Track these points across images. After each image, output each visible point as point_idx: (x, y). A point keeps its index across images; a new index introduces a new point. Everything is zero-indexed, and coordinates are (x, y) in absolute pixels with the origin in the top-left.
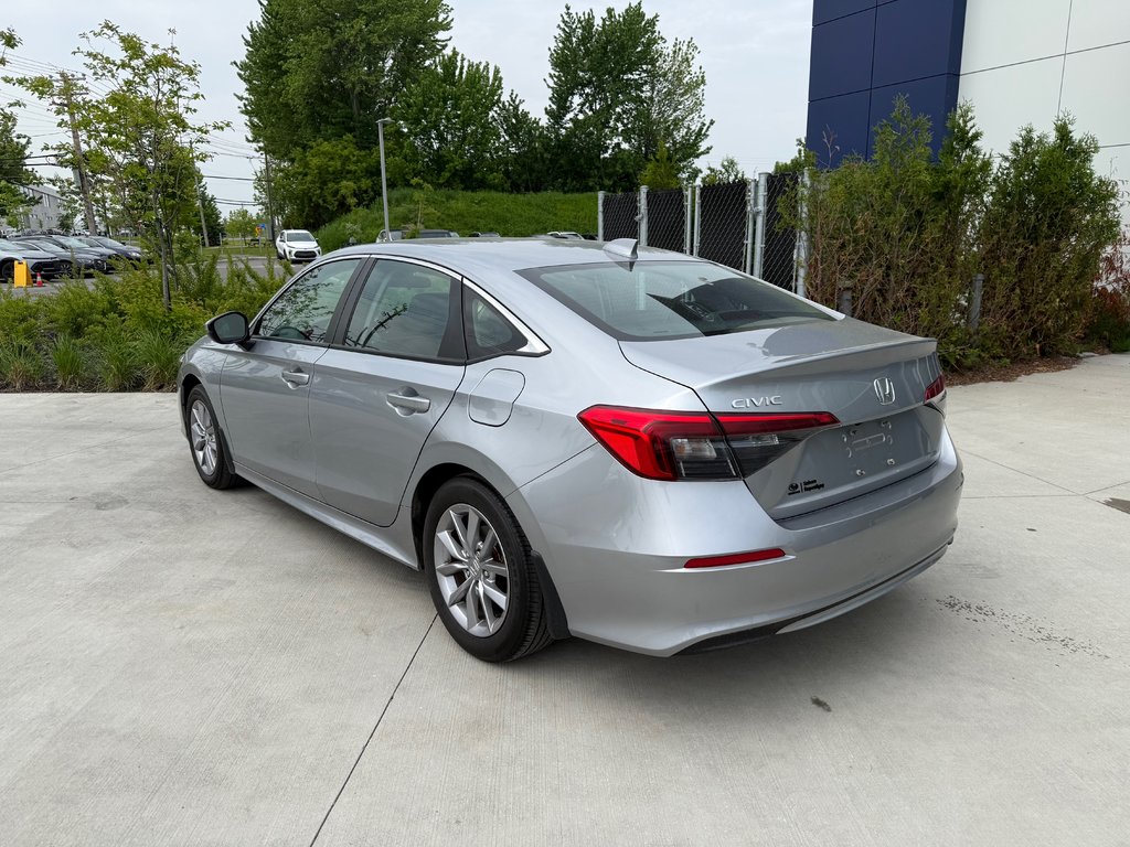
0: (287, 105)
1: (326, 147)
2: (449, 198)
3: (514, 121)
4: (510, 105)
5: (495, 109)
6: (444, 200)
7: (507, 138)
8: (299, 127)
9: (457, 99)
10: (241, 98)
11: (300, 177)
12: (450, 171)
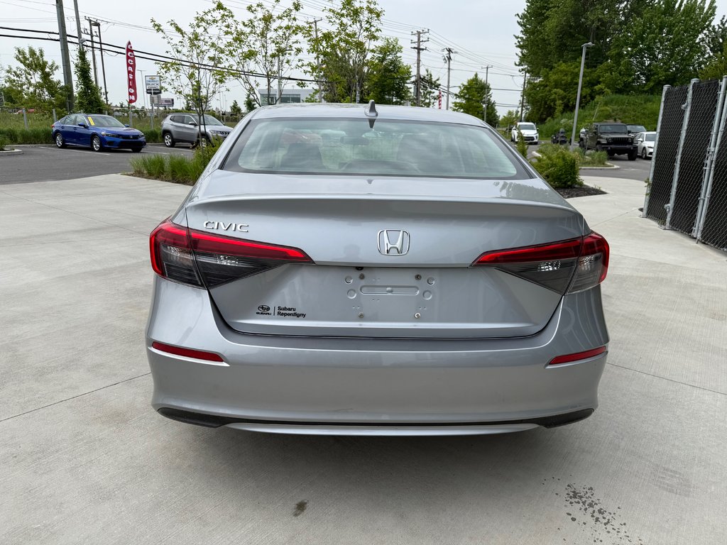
0: (544, 40)
1: (563, 67)
2: (647, 101)
3: (721, 40)
4: (720, 28)
5: (705, 32)
6: (643, 102)
7: (711, 54)
8: (549, 54)
9: (671, 27)
10: (517, 38)
11: (542, 88)
12: (654, 81)
